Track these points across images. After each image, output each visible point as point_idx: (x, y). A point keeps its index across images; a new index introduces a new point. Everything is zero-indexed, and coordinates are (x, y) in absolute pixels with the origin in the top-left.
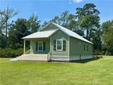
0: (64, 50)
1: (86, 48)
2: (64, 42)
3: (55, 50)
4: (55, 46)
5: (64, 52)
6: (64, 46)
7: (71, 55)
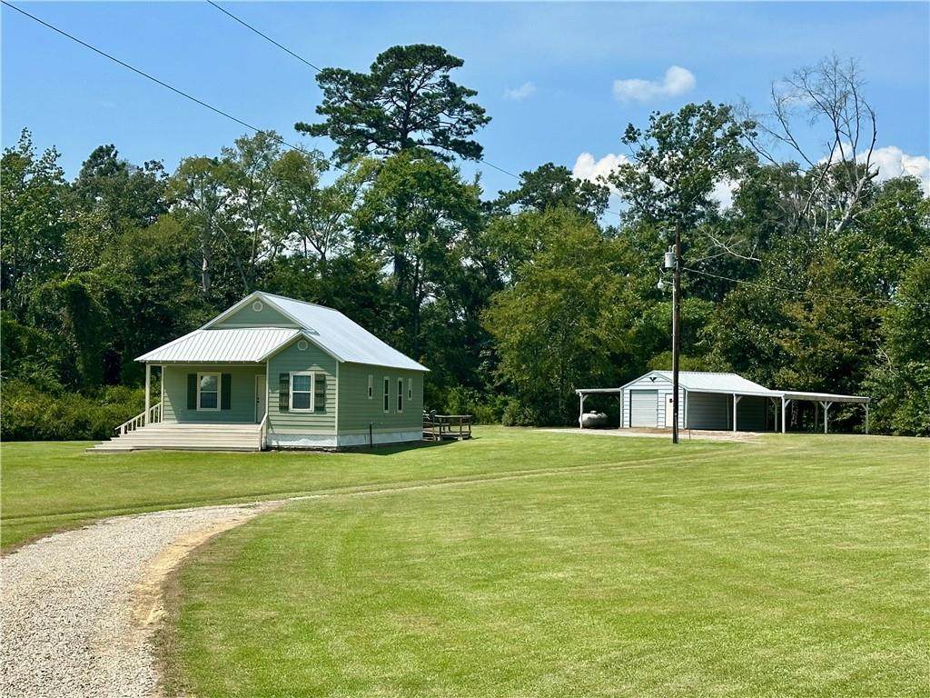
0: (320, 409)
1: (393, 395)
2: (321, 382)
3: (284, 408)
4: (284, 395)
5: (320, 417)
6: (321, 396)
7: (344, 426)
